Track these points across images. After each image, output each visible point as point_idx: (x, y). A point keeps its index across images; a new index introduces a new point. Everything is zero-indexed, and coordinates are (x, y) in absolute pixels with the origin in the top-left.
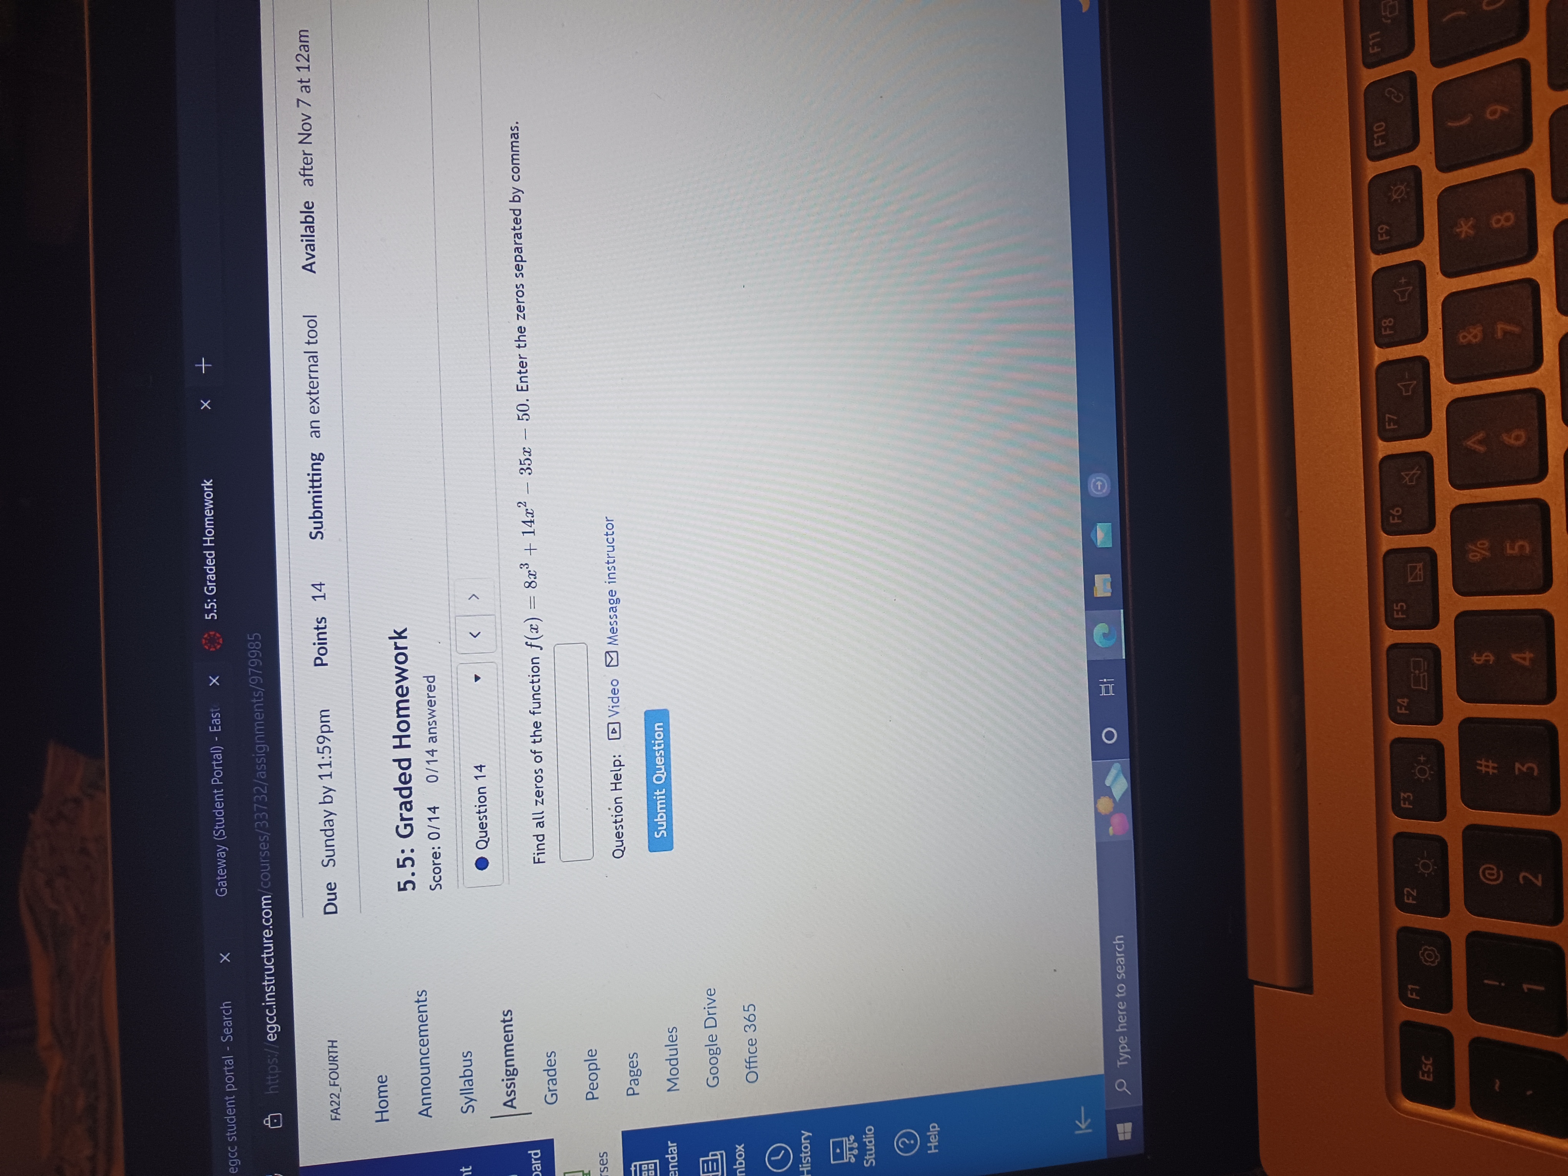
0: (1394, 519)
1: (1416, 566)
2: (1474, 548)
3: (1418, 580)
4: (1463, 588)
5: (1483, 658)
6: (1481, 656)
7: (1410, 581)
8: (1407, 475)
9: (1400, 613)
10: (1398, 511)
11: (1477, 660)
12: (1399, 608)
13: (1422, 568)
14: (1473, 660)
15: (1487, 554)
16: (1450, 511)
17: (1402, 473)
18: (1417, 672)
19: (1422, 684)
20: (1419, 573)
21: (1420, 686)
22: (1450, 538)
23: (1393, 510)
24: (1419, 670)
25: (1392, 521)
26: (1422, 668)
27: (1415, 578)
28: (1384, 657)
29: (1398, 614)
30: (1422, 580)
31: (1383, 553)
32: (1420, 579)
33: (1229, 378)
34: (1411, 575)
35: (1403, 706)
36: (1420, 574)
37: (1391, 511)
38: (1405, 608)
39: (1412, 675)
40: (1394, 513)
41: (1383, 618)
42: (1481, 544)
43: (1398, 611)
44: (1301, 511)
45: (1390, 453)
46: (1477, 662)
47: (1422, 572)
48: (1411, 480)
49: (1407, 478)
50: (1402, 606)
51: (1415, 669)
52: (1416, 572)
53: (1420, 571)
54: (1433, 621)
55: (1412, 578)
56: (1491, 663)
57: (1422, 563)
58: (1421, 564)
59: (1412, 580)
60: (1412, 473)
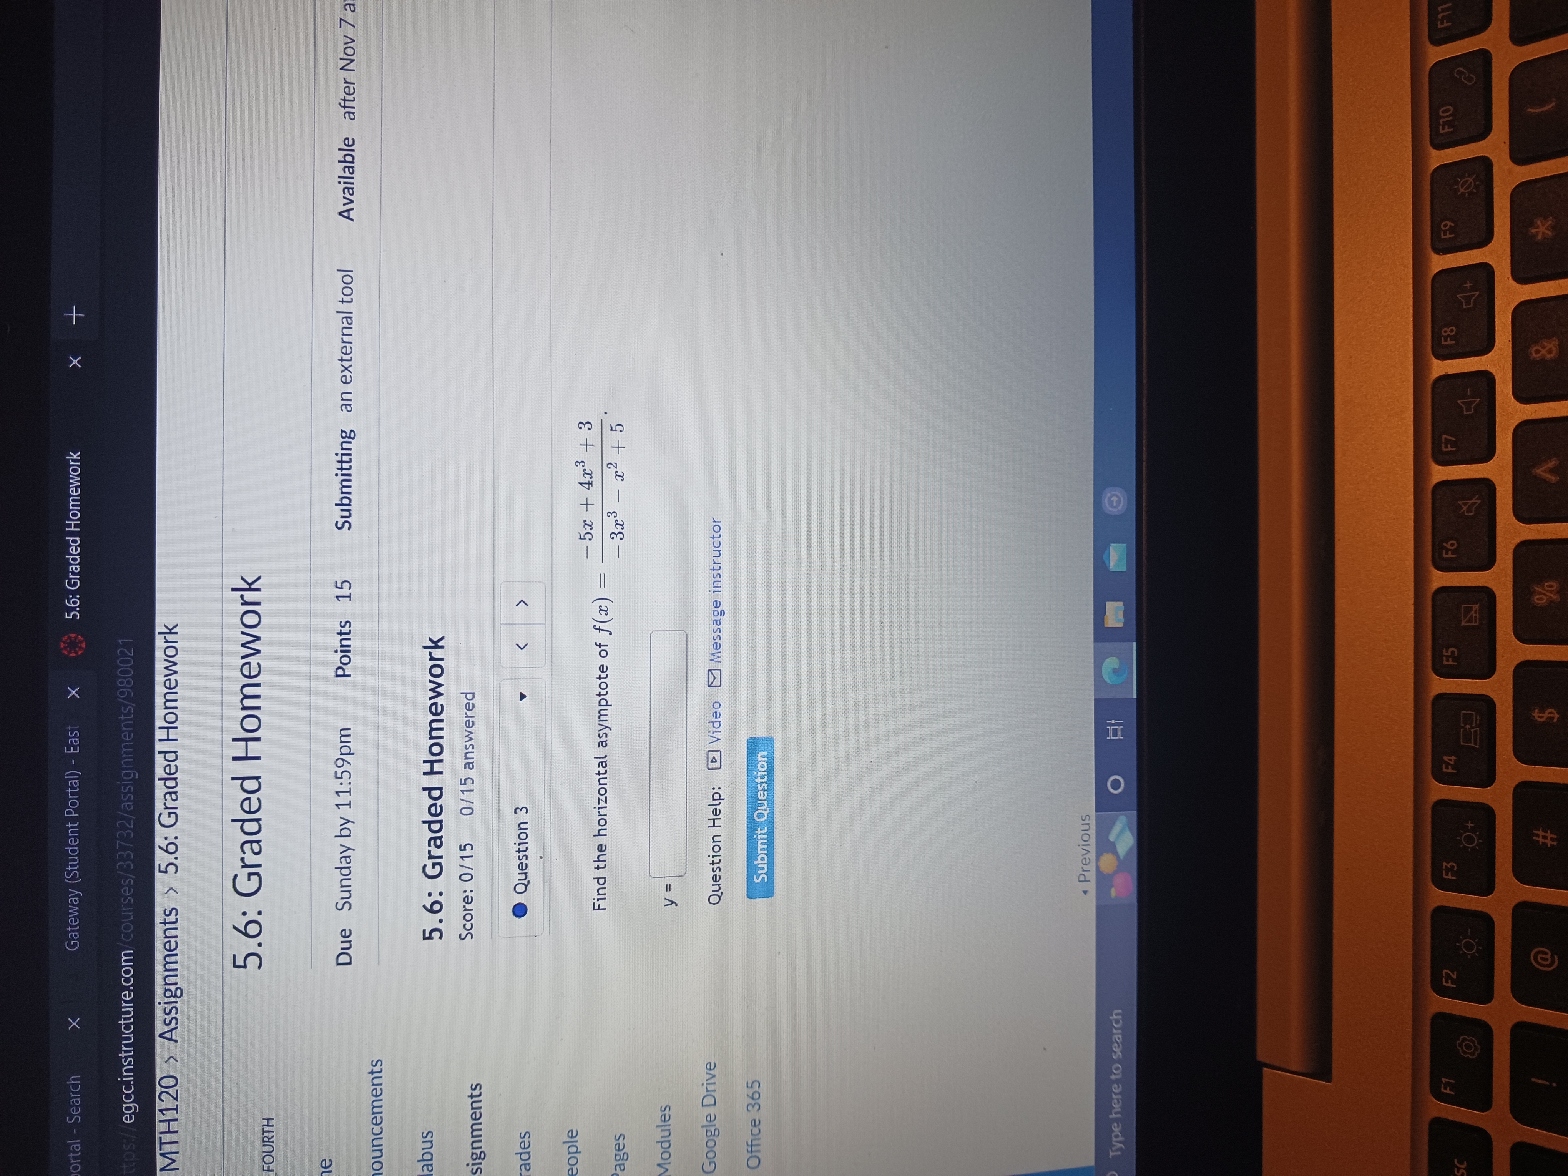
0: (1447, 553)
1: (1472, 607)
2: (1540, 590)
3: (1473, 624)
4: (1524, 634)
5: (1546, 715)
6: (1544, 713)
7: (1463, 624)
8: (1465, 504)
9: (1450, 659)
10: (1452, 545)
11: (1539, 717)
12: (1449, 654)
13: (1478, 610)
14: (1534, 717)
15: (1555, 597)
16: (1513, 547)
17: (1459, 502)
18: (1468, 726)
19: (1472, 741)
20: (1474, 615)
21: (1471, 743)
22: (1512, 577)
23: (1447, 543)
24: (1471, 724)
25: (1445, 556)
26: (1474, 723)
27: (1470, 621)
28: (1429, 707)
29: (1447, 661)
30: (1477, 624)
31: (1433, 591)
32: (1476, 622)
33: (1261, 386)
34: (1465, 616)
35: (1450, 764)
36: (1476, 617)
37: (1445, 544)
38: (1456, 654)
39: (1462, 730)
40: (1448, 546)
41: (1429, 664)
42: (1548, 586)
43: (1448, 657)
44: (1339, 540)
45: (1445, 478)
46: (1539, 719)
47: (1477, 615)
48: (1469, 510)
49: (1465, 508)
50: (1453, 652)
51: (1466, 724)
52: (1470, 614)
53: (1475, 612)
54: (1488, 670)
55: (1465, 620)
56: (1555, 720)
57: (1478, 604)
58: (1477, 606)
59: (1465, 623)
60: (1471, 502)
